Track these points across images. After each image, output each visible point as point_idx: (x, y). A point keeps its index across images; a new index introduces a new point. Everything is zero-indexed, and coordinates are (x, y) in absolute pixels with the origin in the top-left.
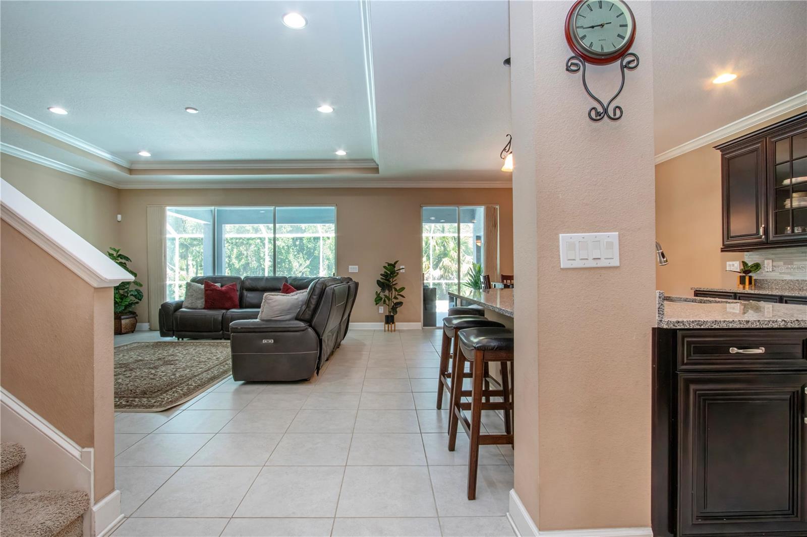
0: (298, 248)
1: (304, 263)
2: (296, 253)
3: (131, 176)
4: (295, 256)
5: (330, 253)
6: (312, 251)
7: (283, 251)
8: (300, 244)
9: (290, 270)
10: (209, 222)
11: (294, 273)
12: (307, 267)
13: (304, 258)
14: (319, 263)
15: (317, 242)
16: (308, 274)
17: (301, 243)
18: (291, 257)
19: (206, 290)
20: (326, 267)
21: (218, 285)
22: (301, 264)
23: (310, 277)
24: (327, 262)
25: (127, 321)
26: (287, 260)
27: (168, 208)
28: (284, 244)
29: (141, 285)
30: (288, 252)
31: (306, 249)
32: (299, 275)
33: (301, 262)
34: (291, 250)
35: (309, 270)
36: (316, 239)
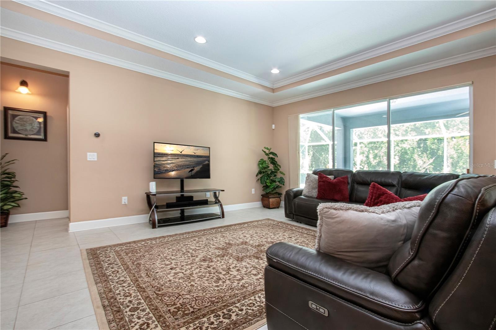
0: (422, 149)
1: (427, 161)
2: (420, 153)
3: (274, 94)
4: (419, 155)
5: (454, 153)
6: (436, 151)
7: (409, 152)
8: (423, 146)
9: (415, 166)
10: (340, 128)
11: (419, 169)
12: (431, 164)
13: (427, 157)
14: (443, 161)
15: (441, 143)
16: (431, 170)
17: (425, 145)
18: (416, 156)
19: (319, 182)
20: (449, 164)
21: (331, 177)
22: (425, 162)
23: (433, 173)
24: (450, 161)
25: (274, 199)
26: (412, 159)
27: (301, 116)
28: (409, 146)
29: (284, 174)
30: (413, 153)
31: (429, 150)
32: (422, 171)
33: (425, 161)
34: (416, 151)
35: (433, 167)
36: (440, 140)
